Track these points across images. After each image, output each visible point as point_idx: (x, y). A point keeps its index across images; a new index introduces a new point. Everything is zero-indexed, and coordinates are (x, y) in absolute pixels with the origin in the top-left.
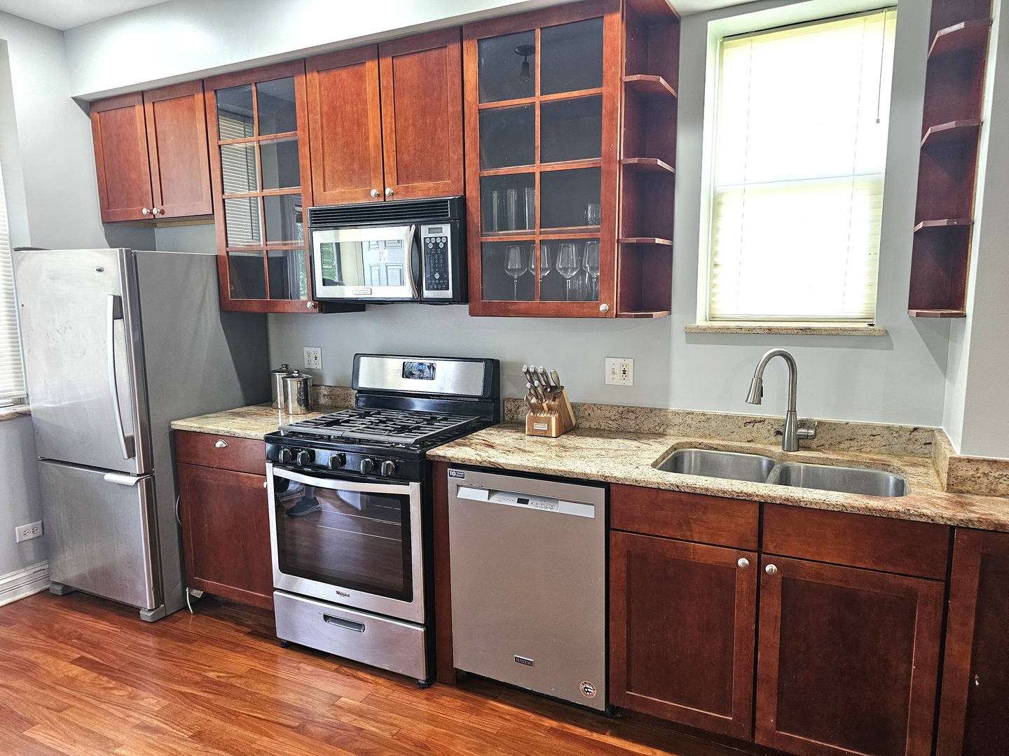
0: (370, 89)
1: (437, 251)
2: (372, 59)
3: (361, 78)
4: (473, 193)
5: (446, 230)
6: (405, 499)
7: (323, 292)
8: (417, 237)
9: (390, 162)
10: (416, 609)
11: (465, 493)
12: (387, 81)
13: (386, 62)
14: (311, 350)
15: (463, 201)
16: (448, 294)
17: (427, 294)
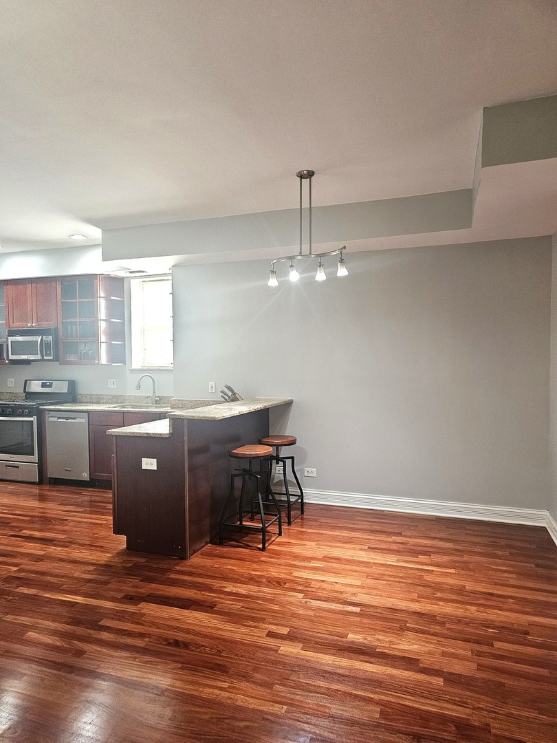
0: (29, 292)
1: (48, 345)
2: (29, 283)
3: (26, 288)
4: (60, 327)
5: (51, 338)
6: (32, 422)
7: (11, 357)
8: (42, 339)
9: (35, 316)
10: (35, 458)
11: (51, 419)
12: (34, 290)
13: (34, 285)
14: (10, 379)
15: (56, 329)
16: (51, 358)
17: (45, 358)
